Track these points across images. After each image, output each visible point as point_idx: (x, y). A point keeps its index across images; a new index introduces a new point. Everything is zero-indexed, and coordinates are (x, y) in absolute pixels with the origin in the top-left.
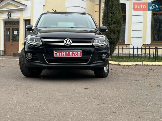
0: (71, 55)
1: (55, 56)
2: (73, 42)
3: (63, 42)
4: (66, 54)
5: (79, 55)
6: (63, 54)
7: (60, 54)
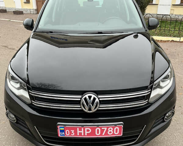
4: (86, 132)
6: (78, 132)
7: (72, 132)
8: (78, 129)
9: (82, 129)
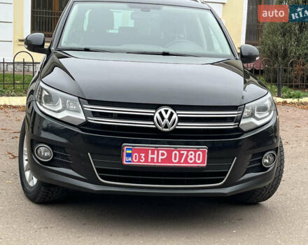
0: (175, 159)
1: (126, 161)
2: (181, 119)
3: (151, 118)
4: (160, 157)
5: (199, 160)
6: (150, 156)
7: (142, 157)
8: (150, 151)
9: (156, 152)
